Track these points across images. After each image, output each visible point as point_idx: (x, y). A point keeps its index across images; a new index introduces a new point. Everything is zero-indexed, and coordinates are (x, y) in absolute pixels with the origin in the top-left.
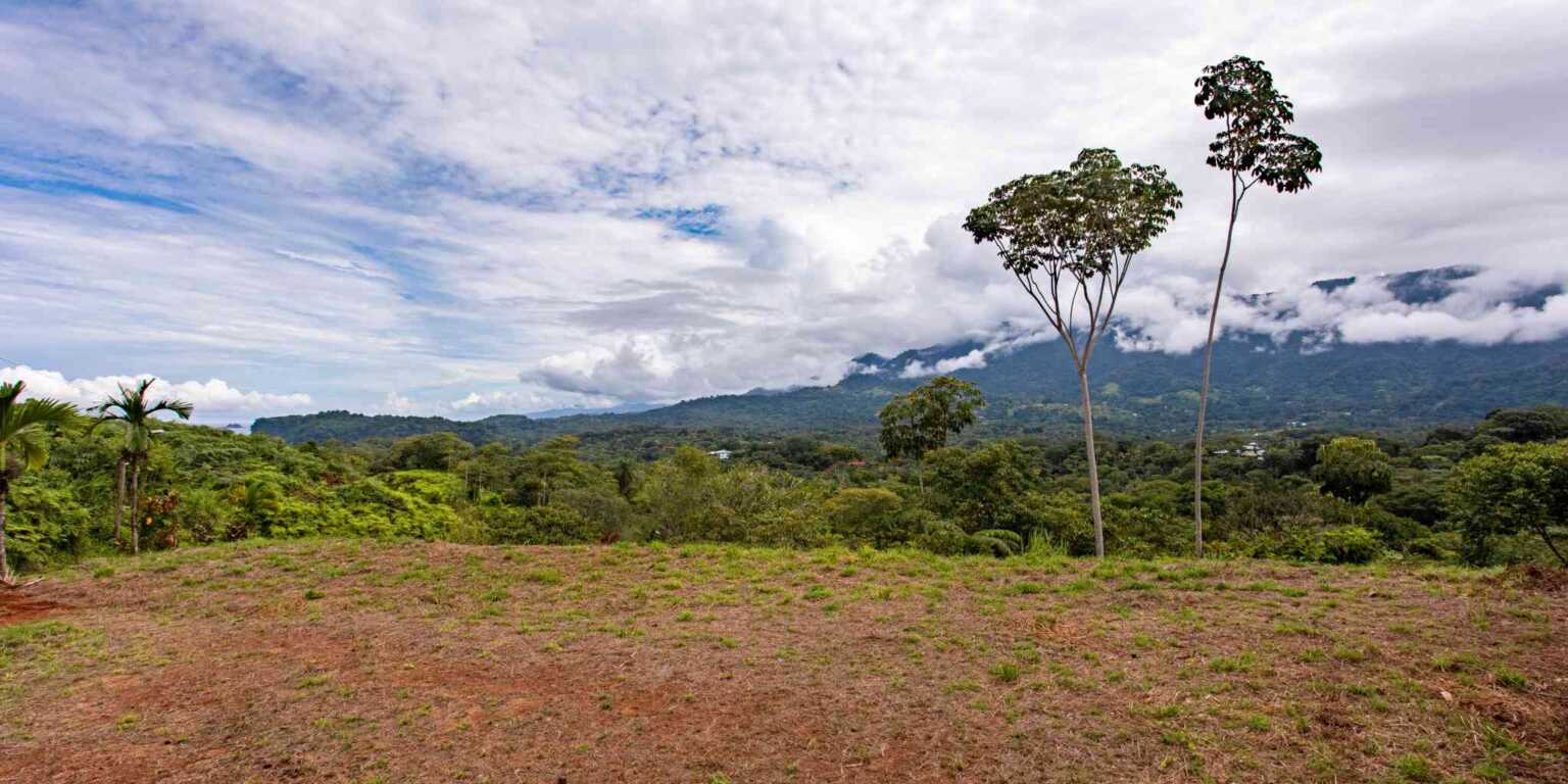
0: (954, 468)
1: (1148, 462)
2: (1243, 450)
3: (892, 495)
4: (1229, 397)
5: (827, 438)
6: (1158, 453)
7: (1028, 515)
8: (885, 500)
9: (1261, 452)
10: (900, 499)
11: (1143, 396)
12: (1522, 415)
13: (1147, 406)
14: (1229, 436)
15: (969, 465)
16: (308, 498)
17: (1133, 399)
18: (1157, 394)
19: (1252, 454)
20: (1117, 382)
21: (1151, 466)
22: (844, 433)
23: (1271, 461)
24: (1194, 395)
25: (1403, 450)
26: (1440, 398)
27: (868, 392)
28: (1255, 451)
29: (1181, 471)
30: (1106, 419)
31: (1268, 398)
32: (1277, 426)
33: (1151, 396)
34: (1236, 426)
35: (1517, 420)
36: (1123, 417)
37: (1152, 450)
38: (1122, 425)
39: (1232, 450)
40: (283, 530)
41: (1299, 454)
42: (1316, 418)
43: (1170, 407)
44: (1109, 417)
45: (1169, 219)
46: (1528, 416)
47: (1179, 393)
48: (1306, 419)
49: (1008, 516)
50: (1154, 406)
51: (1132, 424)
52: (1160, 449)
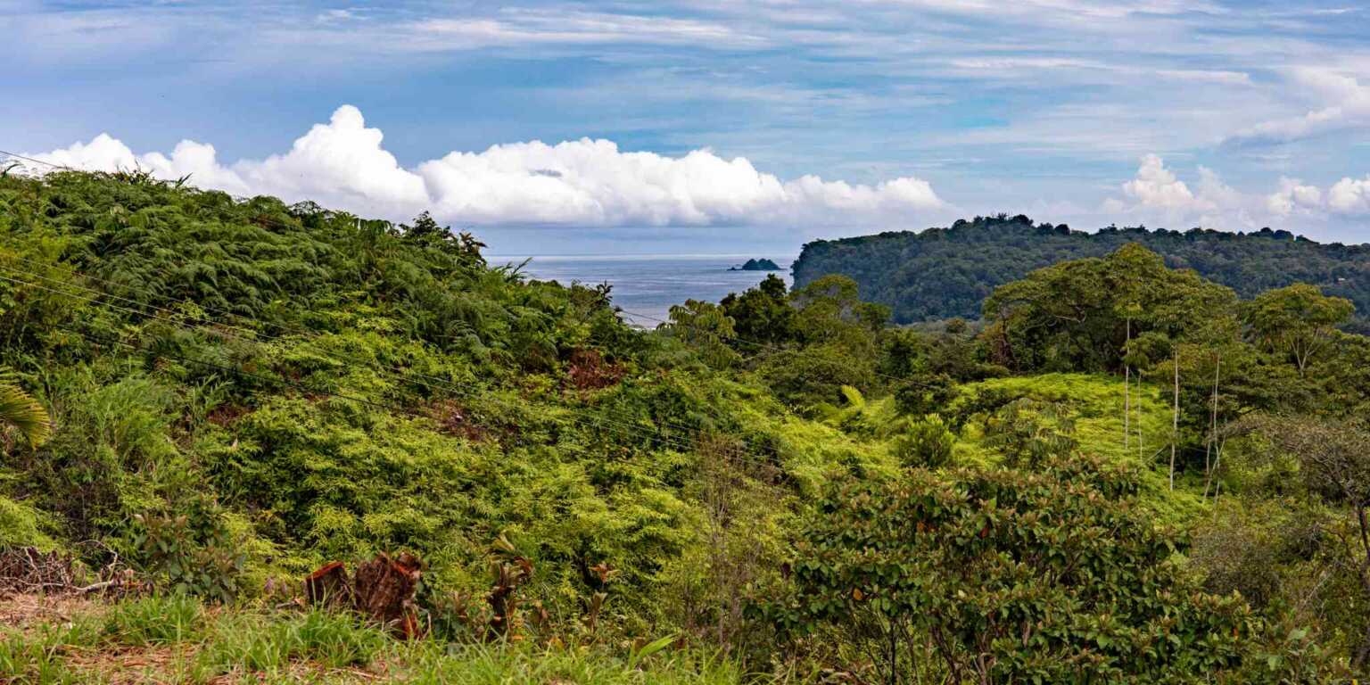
16: (464, 424)
40: (348, 519)
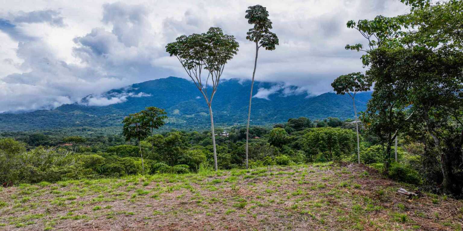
0: (160, 142)
1: (191, 139)
2: (222, 134)
3: (101, 157)
4: (216, 114)
5: (51, 134)
6: (195, 136)
7: (189, 158)
8: (98, 159)
9: (228, 134)
10: (104, 159)
11: (188, 114)
12: (297, 120)
13: (190, 118)
14: (218, 129)
15: (166, 141)
17: (184, 116)
18: (193, 114)
19: (225, 135)
20: (178, 109)
21: (192, 141)
22: (59, 131)
23: (231, 137)
24: (205, 114)
25: (267, 132)
26: (276, 115)
27: (72, 112)
28: (226, 134)
29: (202, 142)
30: (174, 123)
31: (228, 115)
32: (231, 125)
33: (191, 114)
34: (218, 125)
35: (295, 122)
36: (181, 122)
37: (193, 134)
38: (180, 125)
39: (219, 134)
41: (239, 134)
42: (242, 122)
43: (197, 118)
44: (175, 122)
45: (234, 54)
46: (298, 120)
47: (200, 113)
48: (239, 122)
49: (183, 159)
50: (191, 118)
51: (184, 125)
52: (195, 134)
